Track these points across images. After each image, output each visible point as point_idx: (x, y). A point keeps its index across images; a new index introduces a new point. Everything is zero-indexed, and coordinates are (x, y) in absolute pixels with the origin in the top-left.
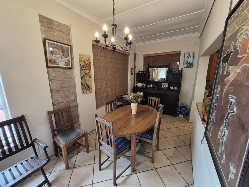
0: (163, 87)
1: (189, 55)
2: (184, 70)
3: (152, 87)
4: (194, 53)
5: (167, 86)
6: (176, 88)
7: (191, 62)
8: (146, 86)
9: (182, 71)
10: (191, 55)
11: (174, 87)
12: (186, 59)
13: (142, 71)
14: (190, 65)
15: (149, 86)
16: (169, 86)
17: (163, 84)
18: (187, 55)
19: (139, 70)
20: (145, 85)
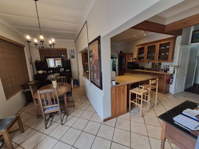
0: (61, 71)
1: (72, 51)
2: (71, 59)
3: (52, 72)
4: (73, 50)
5: (64, 70)
6: (69, 70)
7: (73, 55)
8: (47, 72)
9: (70, 60)
10: (73, 51)
11: (68, 70)
12: (70, 53)
13: (40, 60)
14: (73, 57)
15: (49, 72)
16: (65, 70)
17: (60, 69)
18: (70, 51)
19: (36, 60)
20: (45, 72)
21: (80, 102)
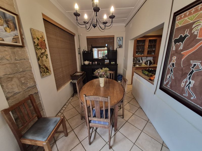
0: (105, 63)
1: (120, 39)
3: (97, 64)
4: (122, 38)
5: (108, 62)
6: (114, 63)
7: (121, 44)
8: (92, 63)
9: (116, 50)
10: (121, 39)
11: (113, 62)
12: (118, 42)
13: (87, 50)
14: (120, 46)
15: (94, 63)
16: (110, 62)
17: (105, 60)
18: (118, 39)
19: (84, 50)
20: (91, 63)
21: (130, 110)
